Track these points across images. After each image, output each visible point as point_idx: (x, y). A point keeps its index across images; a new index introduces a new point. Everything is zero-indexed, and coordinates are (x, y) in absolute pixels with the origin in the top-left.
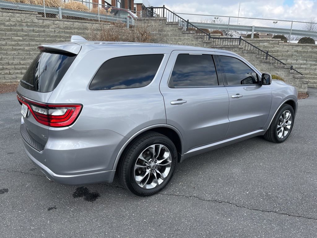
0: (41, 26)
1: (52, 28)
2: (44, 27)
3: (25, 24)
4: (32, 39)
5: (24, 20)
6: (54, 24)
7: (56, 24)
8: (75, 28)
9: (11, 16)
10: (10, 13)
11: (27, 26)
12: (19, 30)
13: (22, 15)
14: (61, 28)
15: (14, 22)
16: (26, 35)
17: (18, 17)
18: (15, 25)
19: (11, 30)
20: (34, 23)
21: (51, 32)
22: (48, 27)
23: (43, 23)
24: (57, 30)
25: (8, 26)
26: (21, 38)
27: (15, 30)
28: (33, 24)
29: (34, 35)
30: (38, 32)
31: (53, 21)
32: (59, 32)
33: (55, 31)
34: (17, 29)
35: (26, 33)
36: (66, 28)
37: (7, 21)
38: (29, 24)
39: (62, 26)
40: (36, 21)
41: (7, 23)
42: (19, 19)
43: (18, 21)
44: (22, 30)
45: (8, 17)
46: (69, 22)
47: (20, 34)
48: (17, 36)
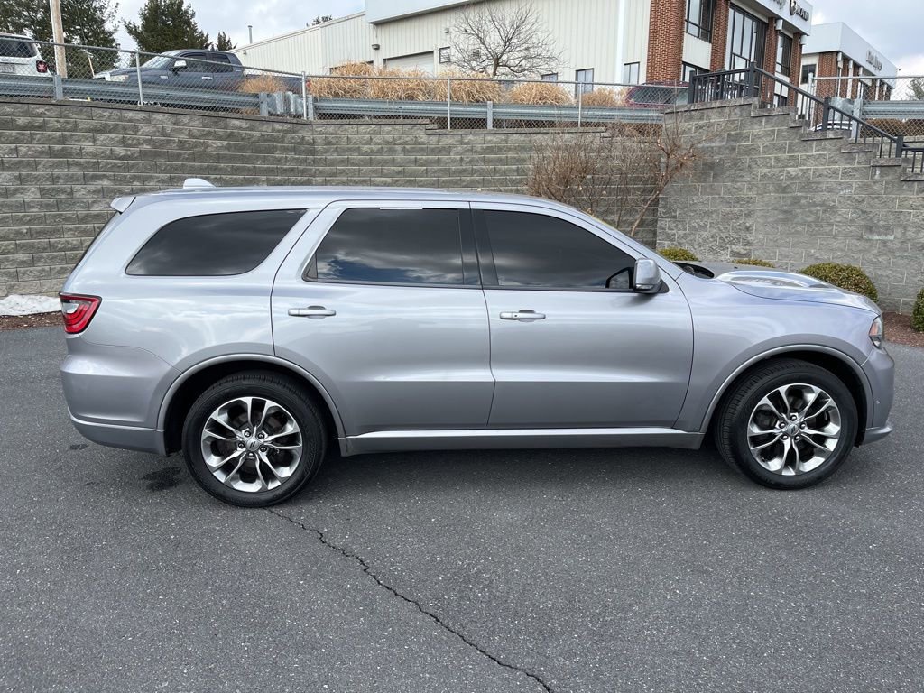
0: (433, 150)
1: (457, 154)
2: (439, 151)
3: (398, 148)
4: (410, 180)
5: (400, 138)
6: (462, 143)
7: (466, 144)
8: (509, 149)
9: (375, 133)
10: (373, 126)
11: (405, 151)
12: (386, 163)
13: (397, 127)
14: (476, 152)
15: (379, 144)
16: (399, 173)
17: (388, 132)
18: (379, 152)
19: (371, 162)
20: (419, 144)
21: (454, 161)
22: (448, 150)
23: (438, 142)
24: (469, 156)
25: (366, 153)
26: (389, 180)
27: (379, 163)
28: (418, 147)
29: (415, 171)
30: (427, 163)
31: (459, 137)
32: (470, 162)
33: (462, 159)
34: (383, 159)
35: (400, 168)
36: (490, 150)
37: (366, 144)
38: (408, 147)
39: (478, 147)
40: (424, 138)
41: (365, 148)
42: (389, 138)
43: (387, 143)
44: (393, 162)
45: (369, 134)
46: (498, 136)
47: (388, 170)
48: (383, 175)
